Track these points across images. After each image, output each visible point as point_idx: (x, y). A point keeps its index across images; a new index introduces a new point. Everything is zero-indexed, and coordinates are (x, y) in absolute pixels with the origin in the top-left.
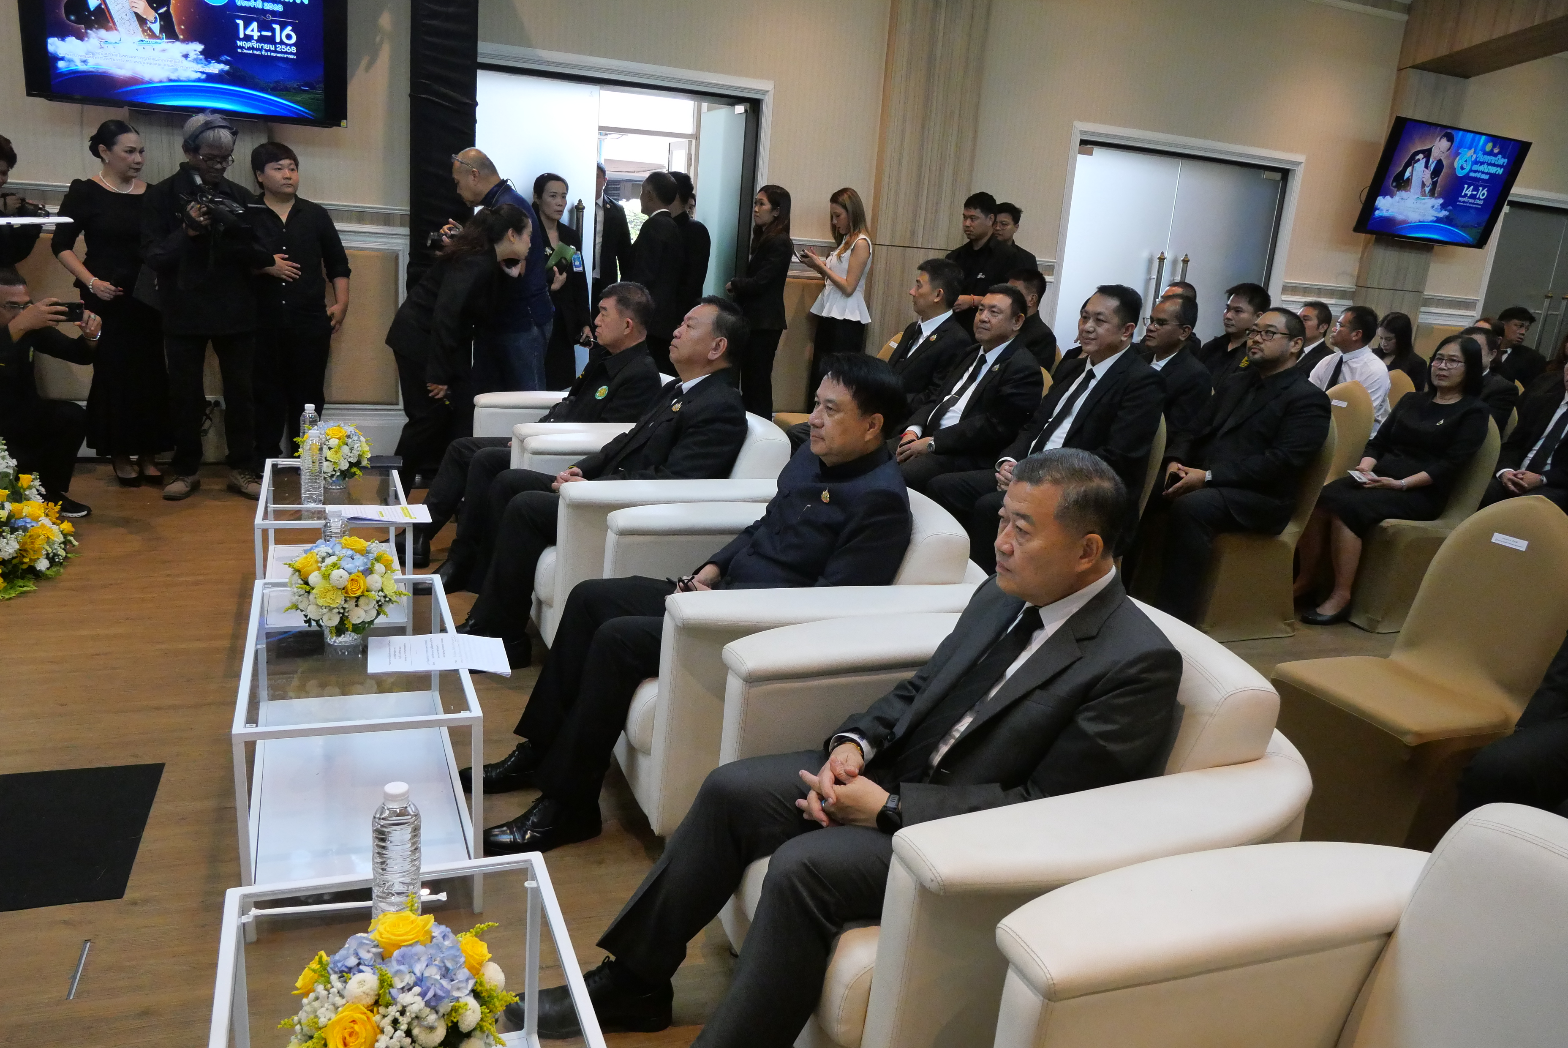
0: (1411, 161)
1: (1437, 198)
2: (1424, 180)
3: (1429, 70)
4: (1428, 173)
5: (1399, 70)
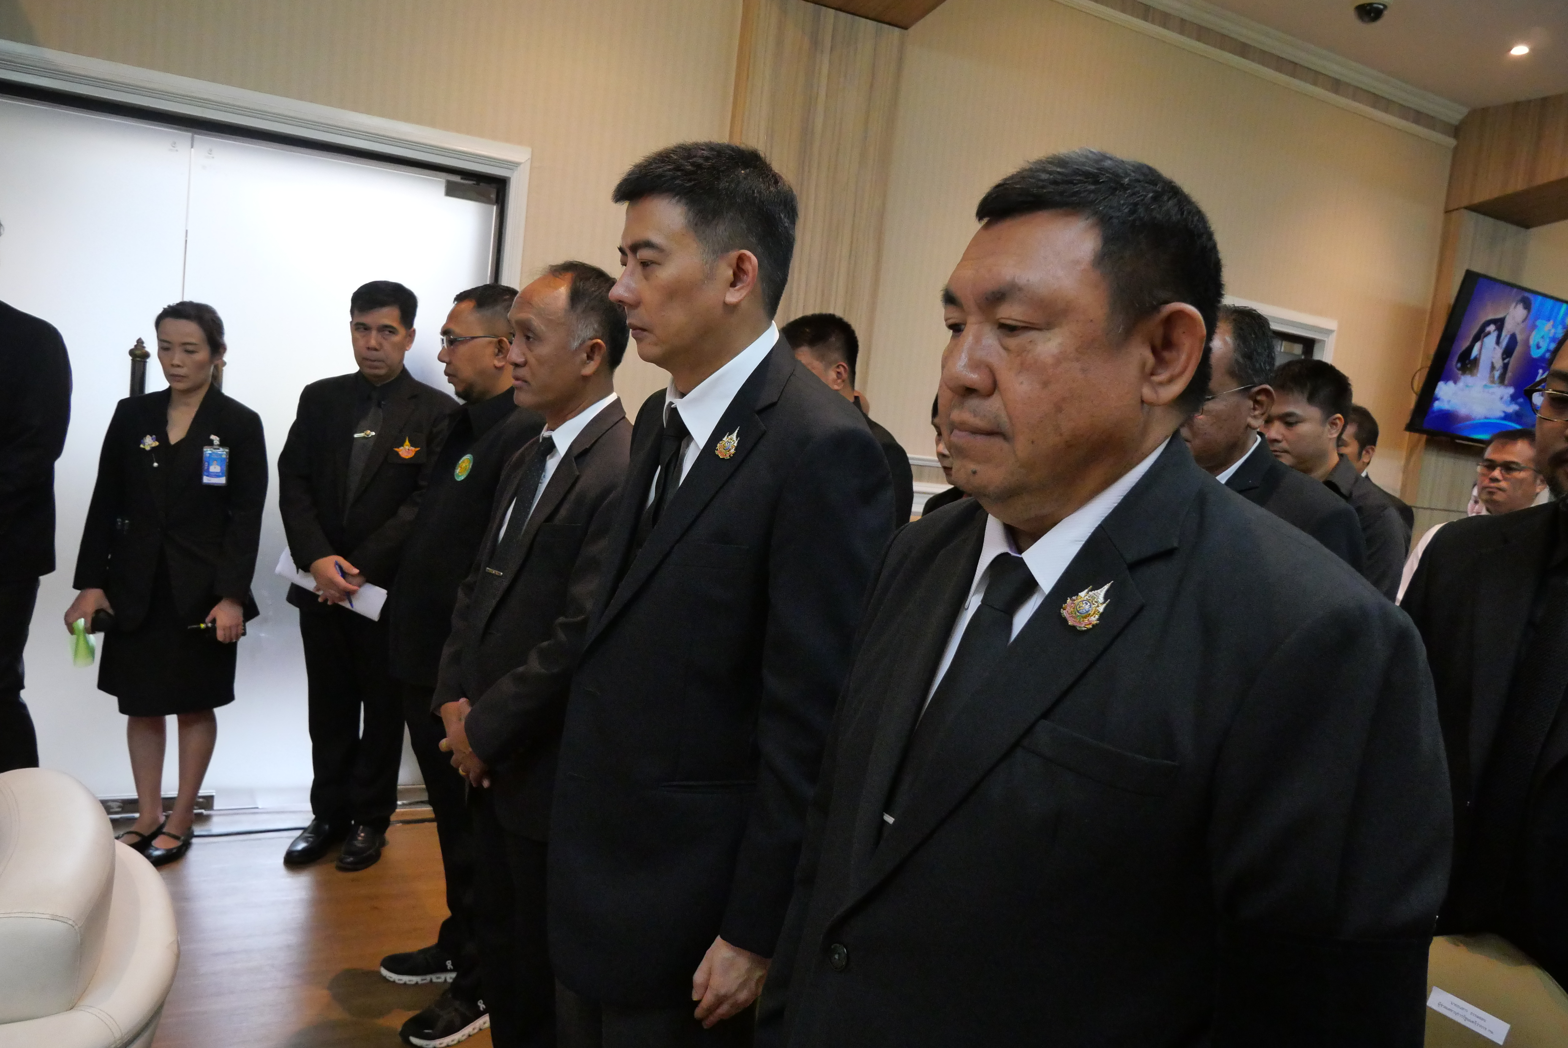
0: (1480, 335)
1: (1507, 386)
2: (1494, 361)
3: (1485, 214)
4: (1499, 351)
5: (1447, 212)
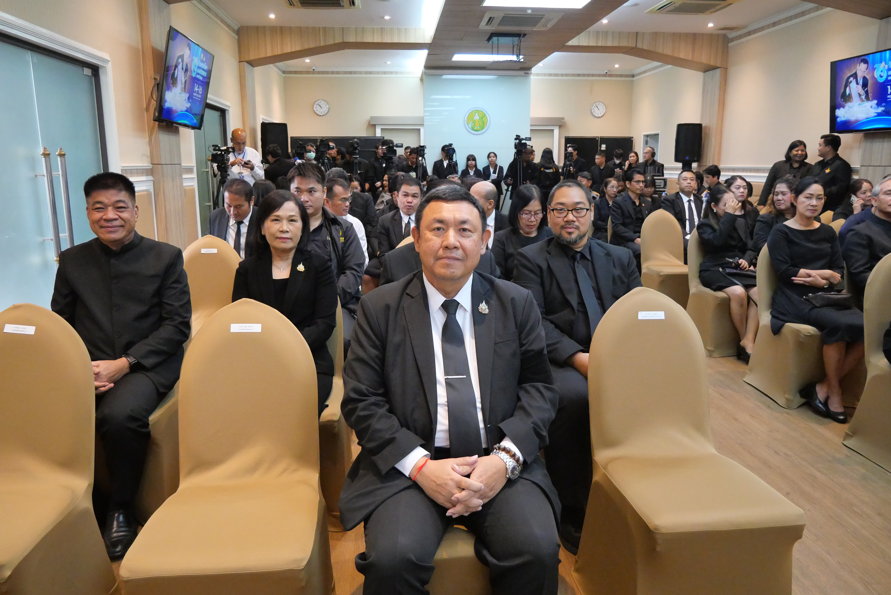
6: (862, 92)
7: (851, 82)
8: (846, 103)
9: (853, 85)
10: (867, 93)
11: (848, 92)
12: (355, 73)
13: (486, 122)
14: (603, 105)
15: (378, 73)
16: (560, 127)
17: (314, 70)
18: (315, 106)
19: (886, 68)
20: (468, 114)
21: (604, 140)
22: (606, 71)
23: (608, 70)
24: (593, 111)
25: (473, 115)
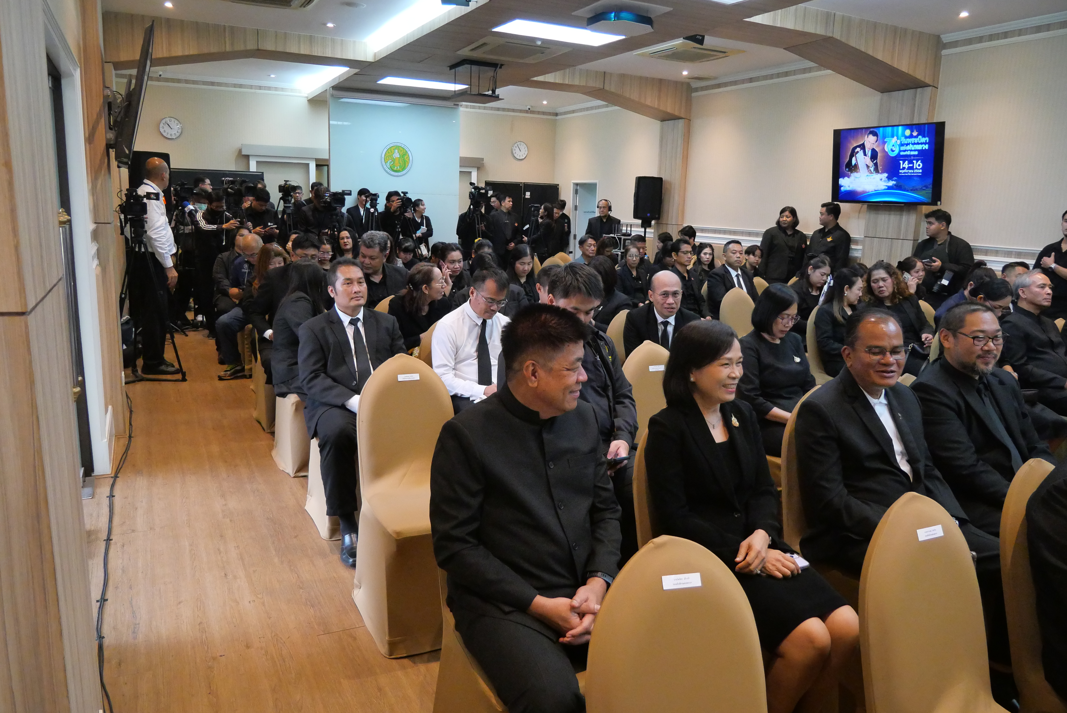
6: (871, 164)
7: (858, 152)
8: (852, 172)
9: (860, 155)
10: (876, 165)
11: (854, 162)
12: (219, 84)
13: (408, 161)
14: (525, 145)
15: (251, 87)
16: (478, 169)
17: (160, 75)
18: (161, 125)
19: (898, 144)
20: (386, 150)
21: (528, 187)
22: (528, 107)
23: (532, 106)
24: (514, 152)
25: (391, 152)
